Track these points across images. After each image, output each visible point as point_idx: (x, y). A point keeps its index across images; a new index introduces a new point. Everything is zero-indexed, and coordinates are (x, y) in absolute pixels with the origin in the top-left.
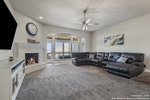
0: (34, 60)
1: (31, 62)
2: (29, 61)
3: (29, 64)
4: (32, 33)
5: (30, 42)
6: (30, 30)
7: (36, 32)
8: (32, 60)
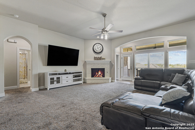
0: (101, 74)
1: (99, 75)
2: (97, 74)
3: (96, 76)
4: (97, 52)
5: (96, 60)
6: (95, 49)
7: (102, 50)
8: (100, 73)
